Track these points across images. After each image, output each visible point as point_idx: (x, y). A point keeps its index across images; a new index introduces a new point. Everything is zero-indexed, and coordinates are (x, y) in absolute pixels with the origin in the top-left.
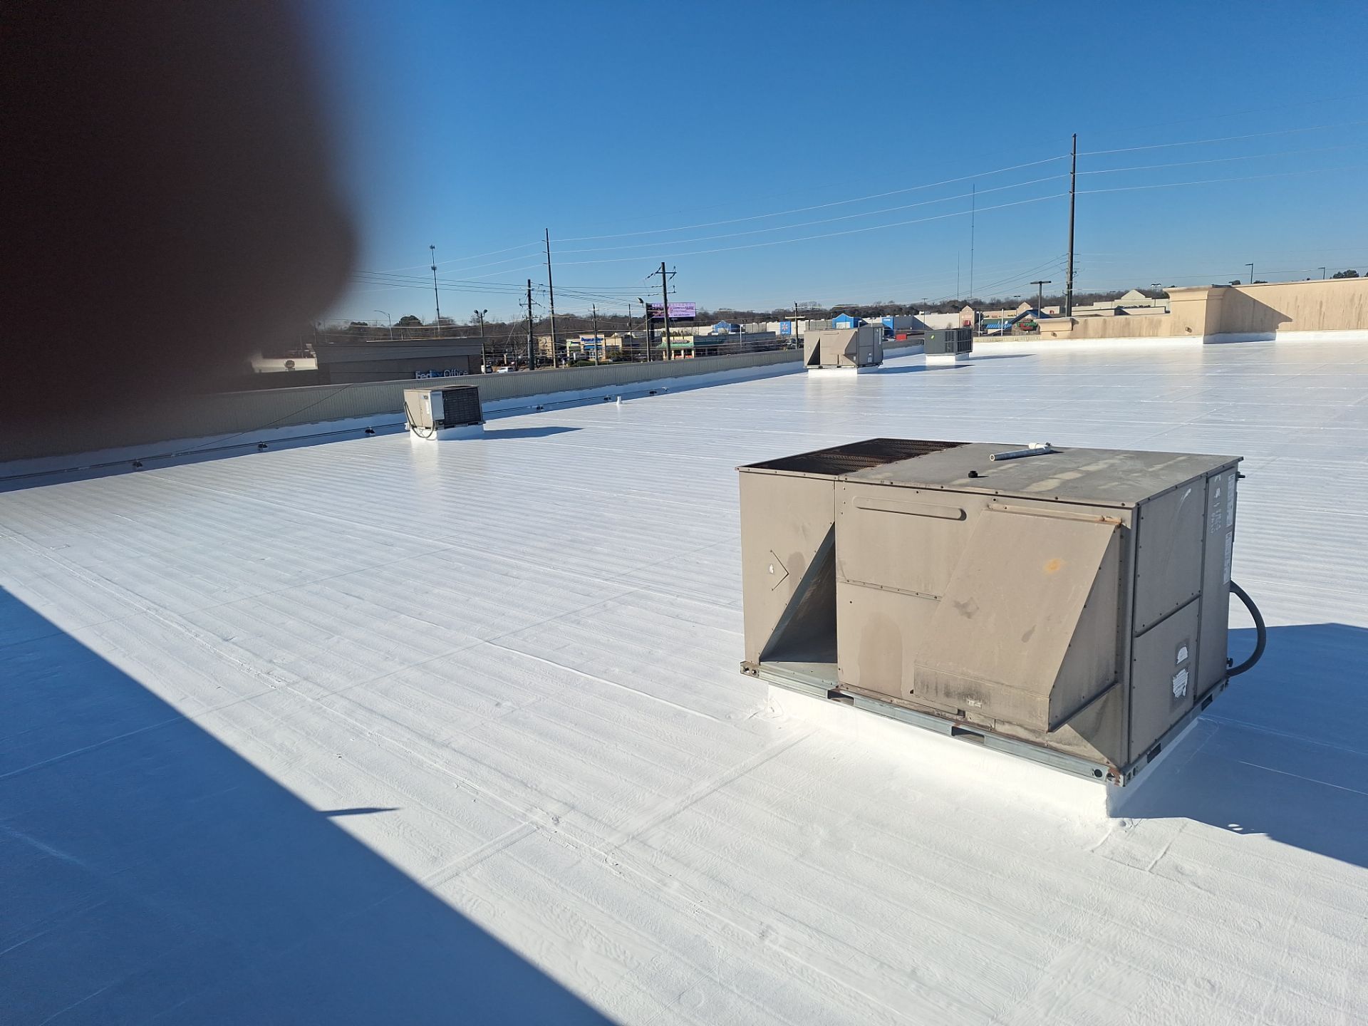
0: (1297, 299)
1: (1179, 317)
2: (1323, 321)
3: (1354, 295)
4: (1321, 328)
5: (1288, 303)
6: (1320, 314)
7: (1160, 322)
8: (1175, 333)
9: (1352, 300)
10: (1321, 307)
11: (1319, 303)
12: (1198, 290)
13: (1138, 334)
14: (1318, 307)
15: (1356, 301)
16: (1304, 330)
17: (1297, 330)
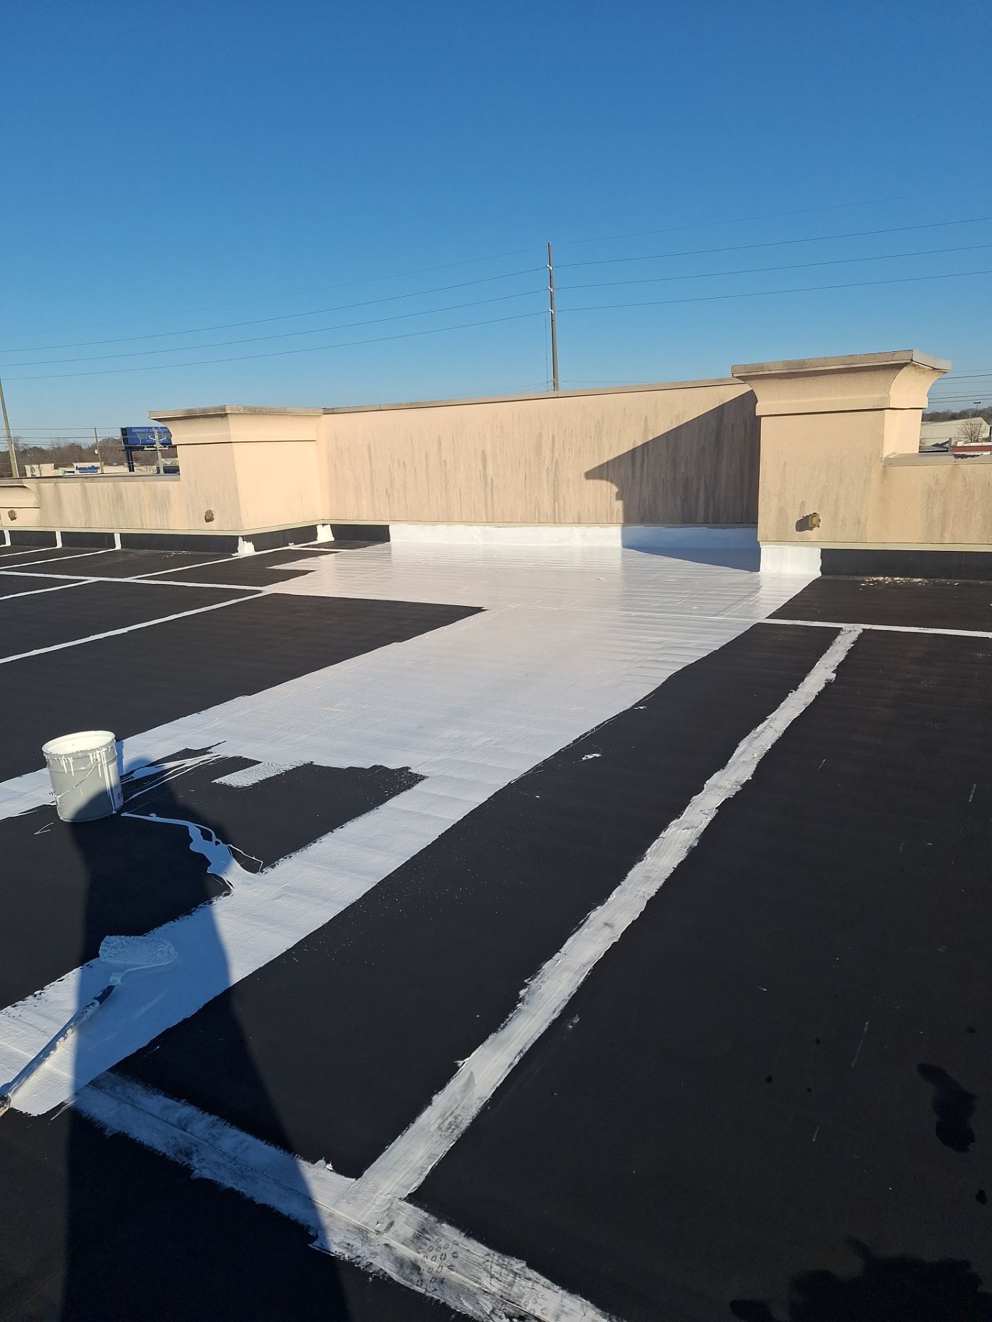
1: (196, 486)
6: (486, 482)
11: (480, 454)
14: (480, 467)
15: (546, 452)
16: (461, 522)
17: (448, 521)
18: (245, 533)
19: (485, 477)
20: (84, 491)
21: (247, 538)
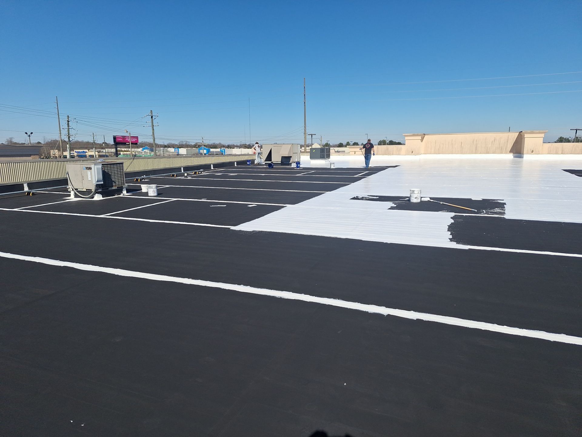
0: (452, 141)
1: (409, 147)
2: (462, 150)
3: (474, 140)
4: (462, 153)
5: (449, 143)
6: (461, 147)
7: (401, 148)
8: (407, 154)
9: (473, 142)
12: (417, 135)
13: (392, 154)
14: (461, 144)
15: (475, 142)
16: (455, 154)
17: (452, 153)
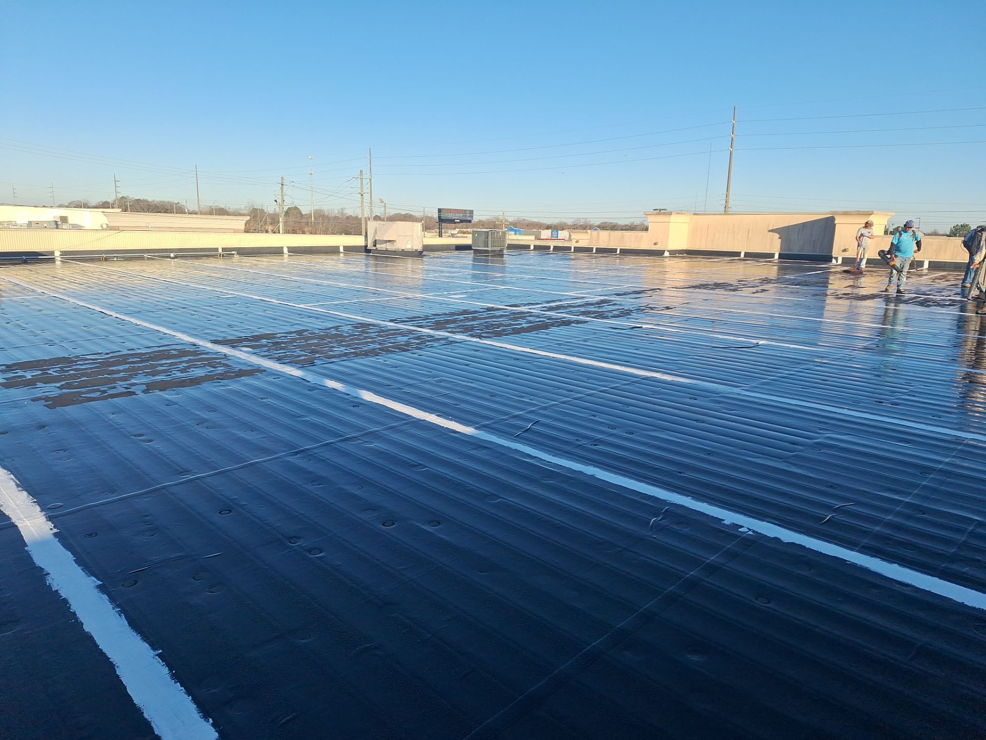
1: (653, 234)
7: (642, 236)
10: (748, 234)
11: (747, 230)
18: (668, 249)
19: (748, 236)
20: (610, 235)
21: (668, 251)
